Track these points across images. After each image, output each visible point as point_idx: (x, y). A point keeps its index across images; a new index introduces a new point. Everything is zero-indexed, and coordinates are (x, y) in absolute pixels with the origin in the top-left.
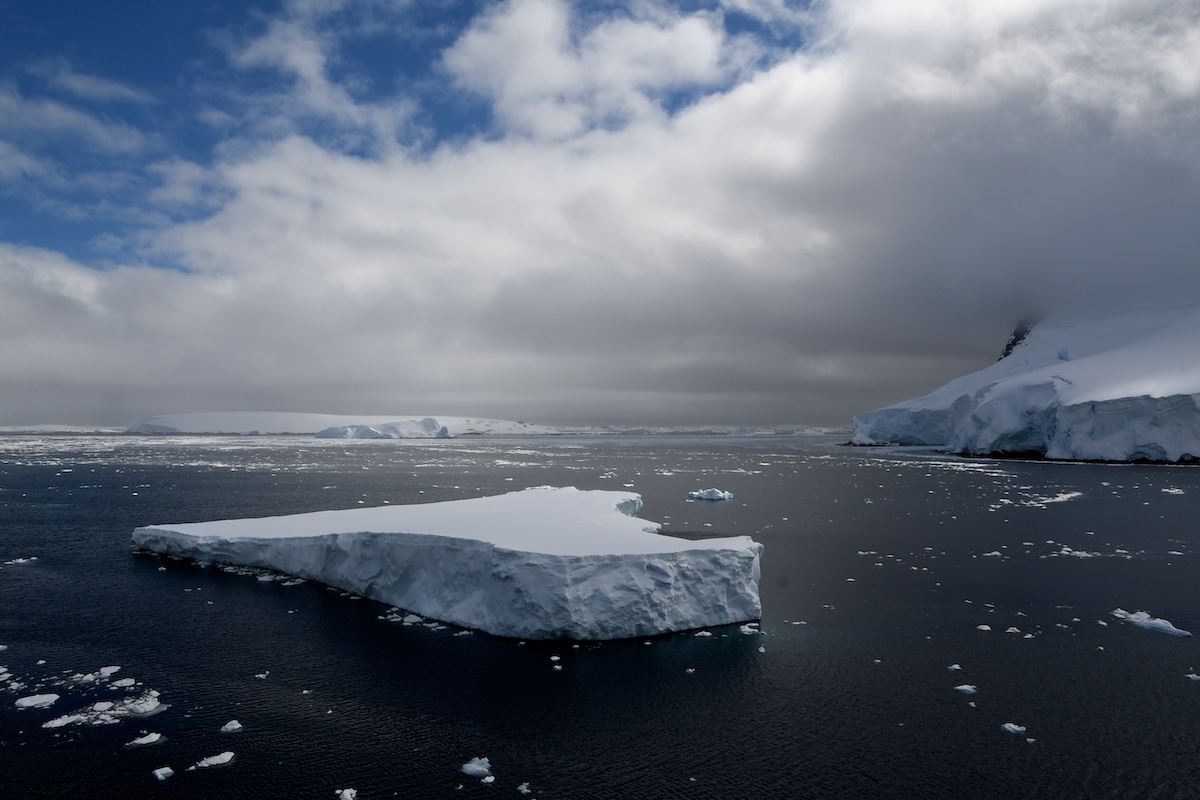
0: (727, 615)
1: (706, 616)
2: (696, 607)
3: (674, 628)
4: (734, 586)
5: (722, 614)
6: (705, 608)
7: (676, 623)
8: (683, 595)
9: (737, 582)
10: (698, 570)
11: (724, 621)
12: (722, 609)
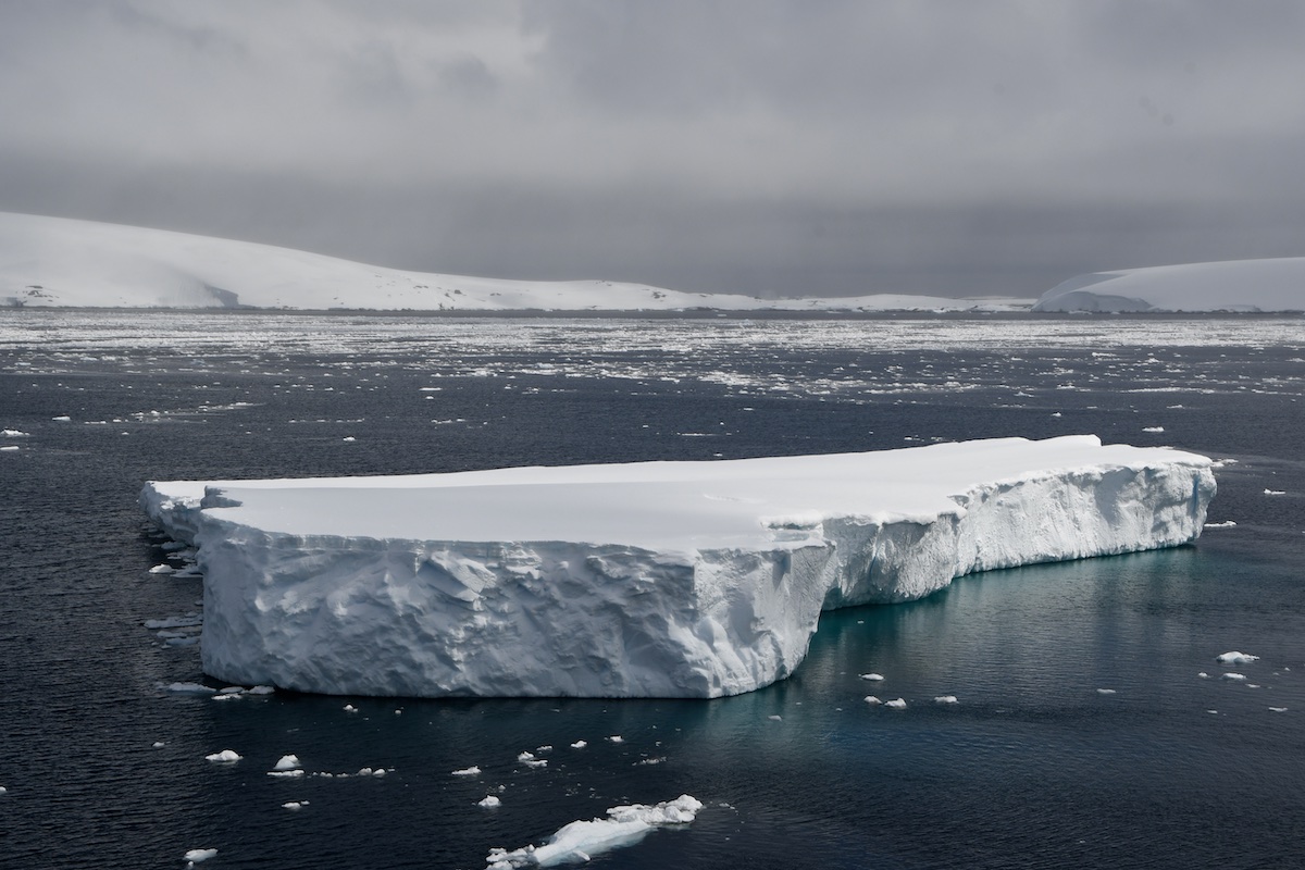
0: (617, 678)
1: (567, 676)
2: (543, 654)
3: (480, 689)
4: (639, 621)
5: (606, 675)
6: (564, 659)
7: (485, 679)
8: (515, 628)
9: (644, 614)
10: (553, 582)
11: (612, 691)
12: (603, 665)
